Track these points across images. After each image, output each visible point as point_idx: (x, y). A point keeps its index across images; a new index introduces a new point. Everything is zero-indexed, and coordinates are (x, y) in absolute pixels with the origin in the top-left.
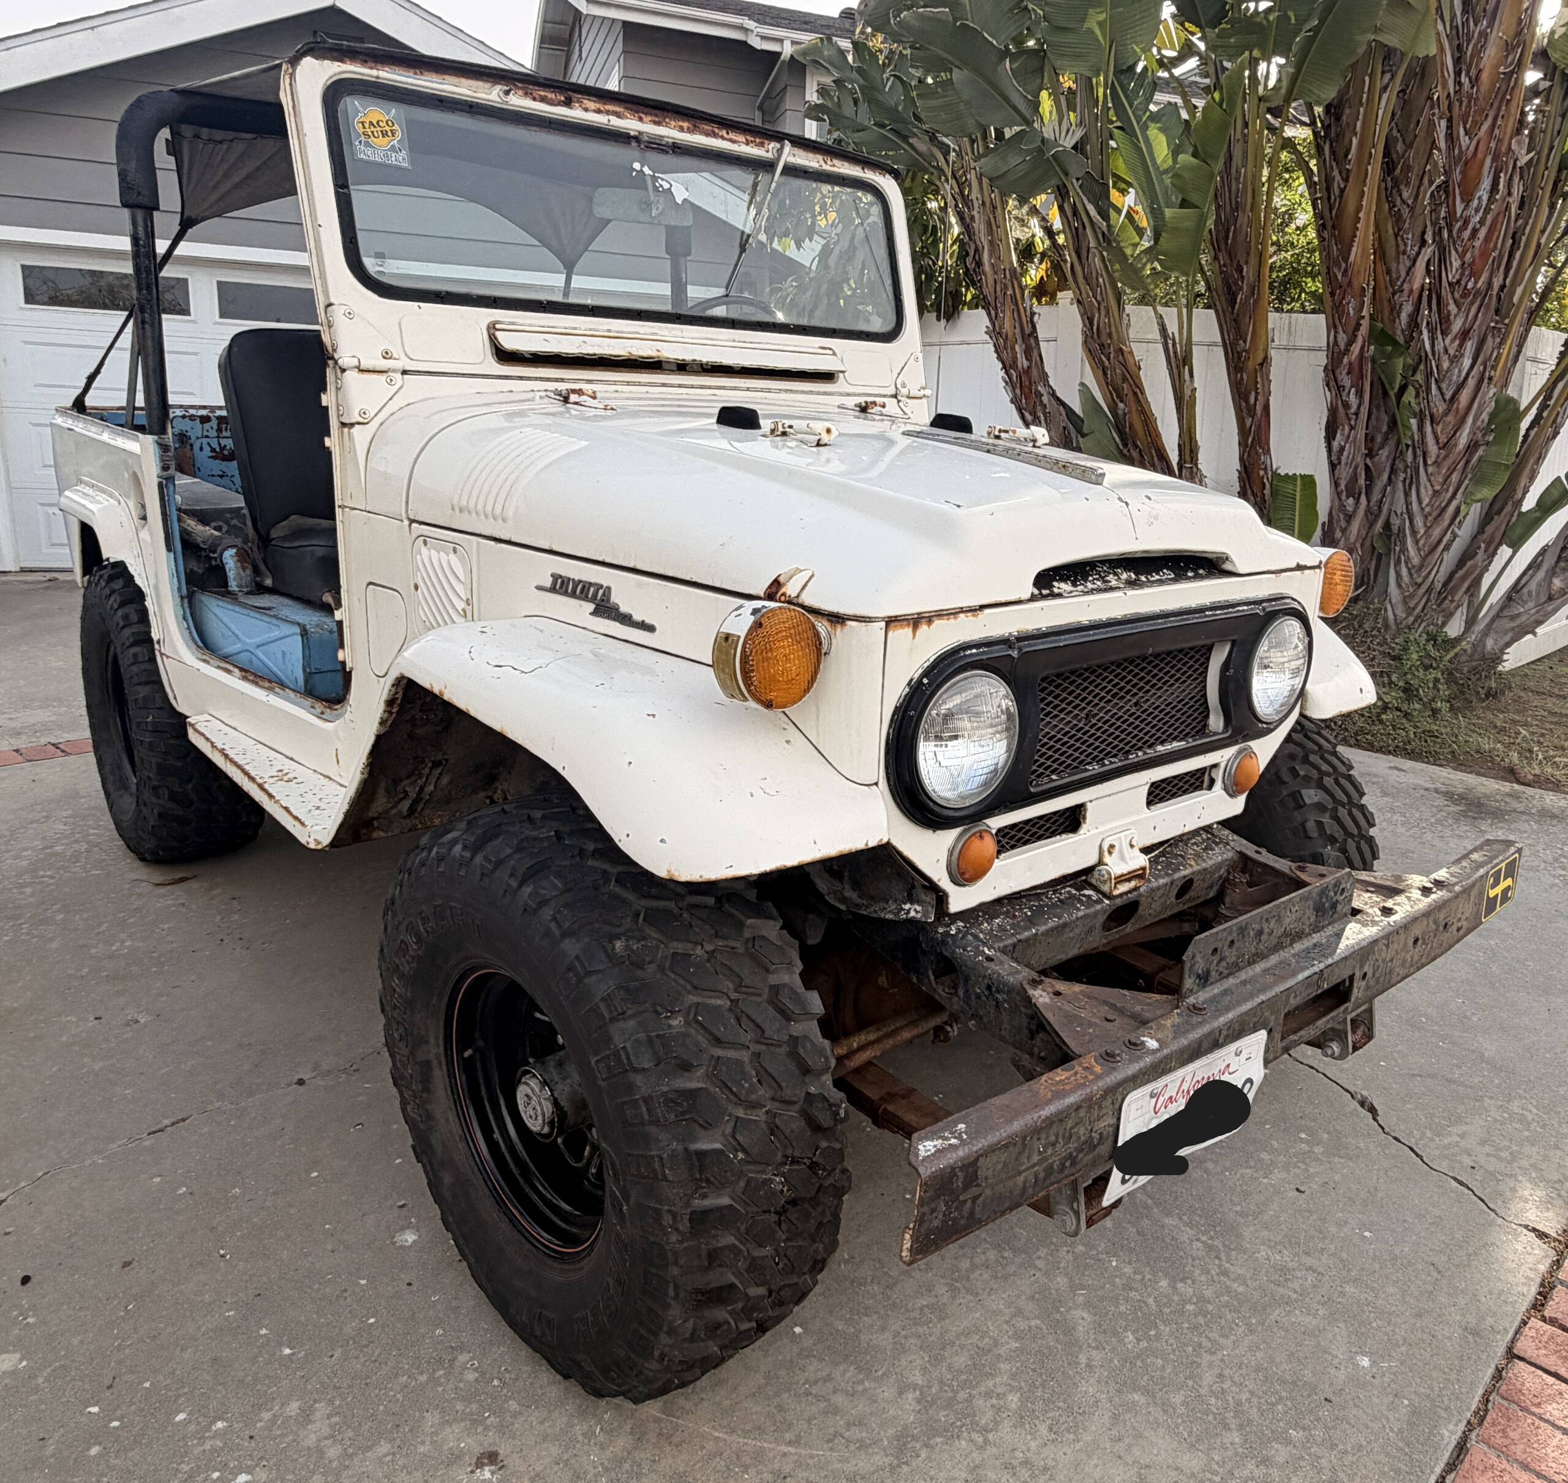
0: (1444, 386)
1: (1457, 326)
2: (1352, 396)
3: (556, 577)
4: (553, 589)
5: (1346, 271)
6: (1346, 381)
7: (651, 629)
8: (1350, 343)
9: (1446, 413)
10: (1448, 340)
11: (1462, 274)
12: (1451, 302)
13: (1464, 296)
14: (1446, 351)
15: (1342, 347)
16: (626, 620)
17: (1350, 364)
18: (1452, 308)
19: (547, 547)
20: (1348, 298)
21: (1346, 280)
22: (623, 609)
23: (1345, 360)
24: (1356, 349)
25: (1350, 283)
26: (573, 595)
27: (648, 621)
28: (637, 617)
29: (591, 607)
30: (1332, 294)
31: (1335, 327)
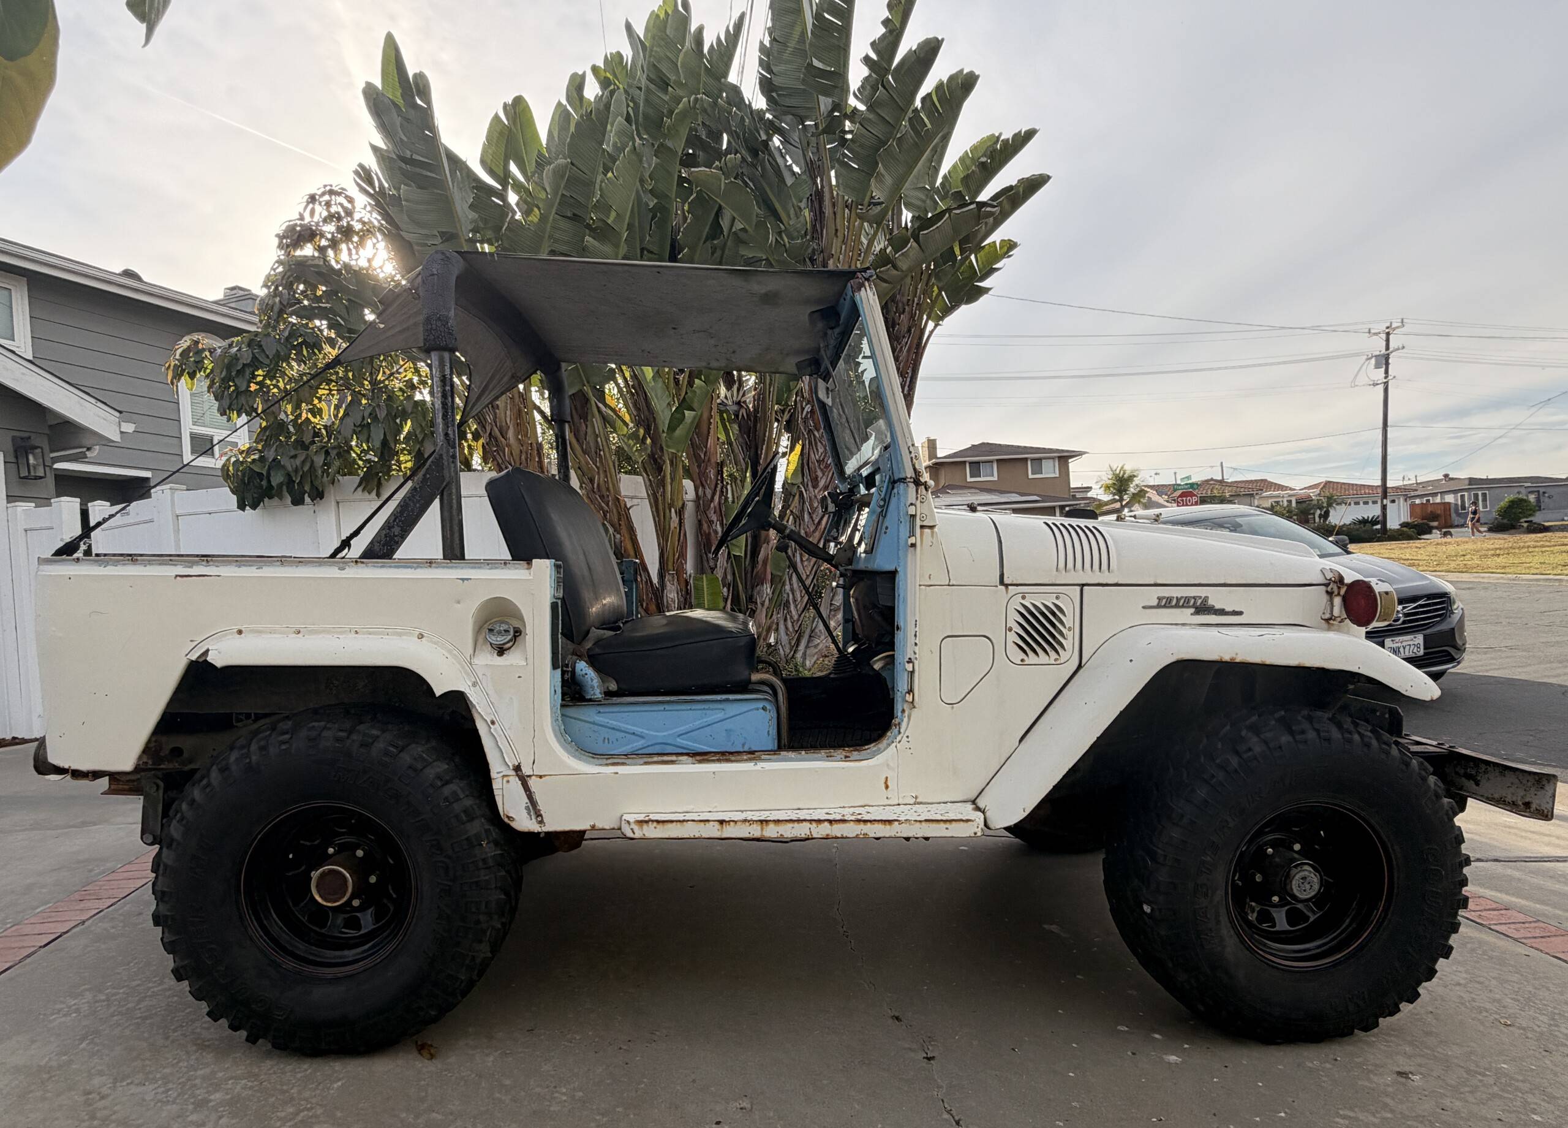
0: (814, 516)
1: (822, 483)
2: (718, 526)
3: (1160, 599)
4: (1158, 606)
5: (706, 452)
6: (714, 518)
7: (1240, 613)
8: (714, 494)
9: (814, 531)
10: (816, 491)
11: (825, 456)
12: (818, 470)
13: (826, 467)
14: (816, 497)
15: (709, 497)
16: (1222, 612)
17: (715, 508)
18: (820, 474)
19: (1152, 582)
20: (709, 468)
21: (707, 458)
22: (1217, 607)
23: (712, 505)
24: (717, 498)
25: (709, 460)
26: (1177, 606)
27: (1237, 609)
28: (1228, 609)
29: (1192, 610)
30: (699, 466)
31: (703, 486)
